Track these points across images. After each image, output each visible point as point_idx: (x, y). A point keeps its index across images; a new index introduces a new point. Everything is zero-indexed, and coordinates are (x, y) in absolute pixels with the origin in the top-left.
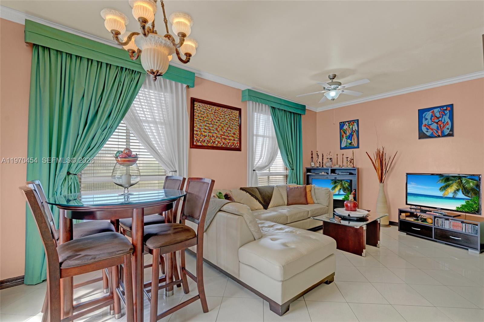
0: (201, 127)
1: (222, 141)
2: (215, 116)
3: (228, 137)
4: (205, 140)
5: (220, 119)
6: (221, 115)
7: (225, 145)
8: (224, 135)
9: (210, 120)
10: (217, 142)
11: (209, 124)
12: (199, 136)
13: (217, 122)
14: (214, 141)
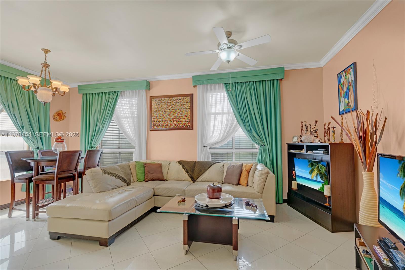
0: (156, 116)
1: (174, 123)
2: (168, 105)
3: (180, 119)
4: (160, 125)
5: (172, 107)
6: (173, 103)
7: (177, 126)
8: (176, 118)
9: (164, 109)
10: (169, 125)
11: (163, 112)
12: (155, 121)
13: (169, 110)
14: (167, 124)
